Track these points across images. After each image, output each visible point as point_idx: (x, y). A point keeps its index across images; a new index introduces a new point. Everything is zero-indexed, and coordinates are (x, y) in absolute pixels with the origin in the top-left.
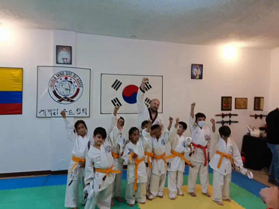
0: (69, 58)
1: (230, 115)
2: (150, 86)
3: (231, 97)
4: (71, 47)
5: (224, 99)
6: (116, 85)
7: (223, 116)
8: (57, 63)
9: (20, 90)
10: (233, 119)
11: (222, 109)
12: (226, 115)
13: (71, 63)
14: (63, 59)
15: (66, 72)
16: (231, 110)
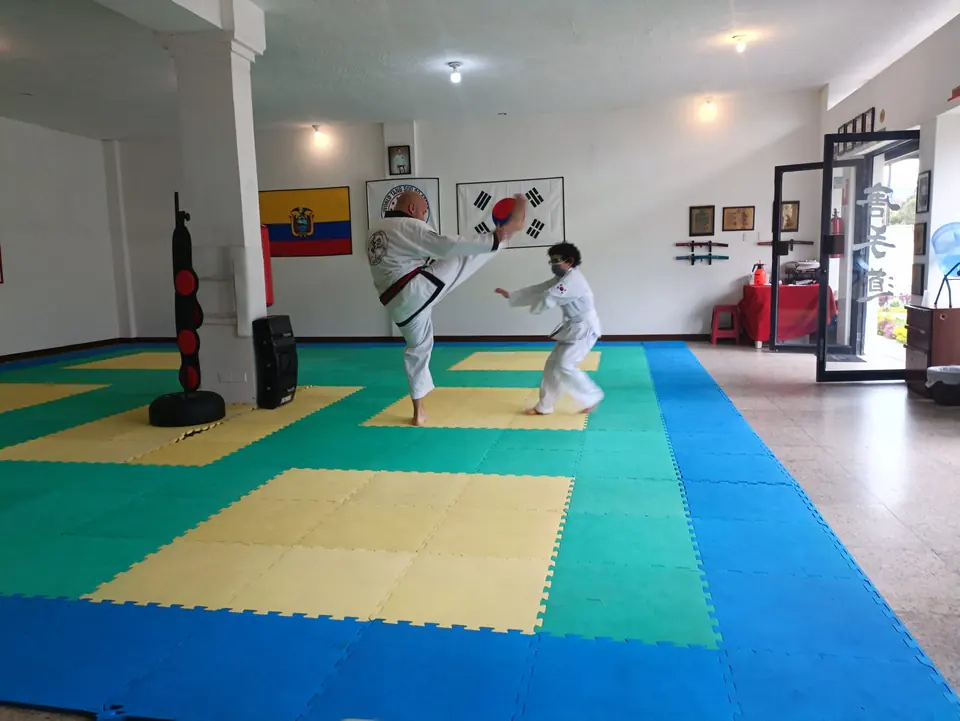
0: (407, 164)
1: (709, 245)
2: (539, 197)
3: (712, 207)
4: (408, 147)
5: (696, 212)
6: (482, 201)
7: (693, 245)
8: (391, 174)
9: (345, 218)
10: (716, 251)
11: (691, 235)
12: (701, 245)
13: (410, 172)
14: (399, 167)
15: (405, 186)
16: (712, 234)
